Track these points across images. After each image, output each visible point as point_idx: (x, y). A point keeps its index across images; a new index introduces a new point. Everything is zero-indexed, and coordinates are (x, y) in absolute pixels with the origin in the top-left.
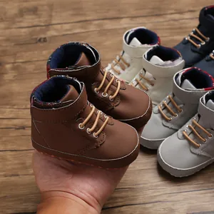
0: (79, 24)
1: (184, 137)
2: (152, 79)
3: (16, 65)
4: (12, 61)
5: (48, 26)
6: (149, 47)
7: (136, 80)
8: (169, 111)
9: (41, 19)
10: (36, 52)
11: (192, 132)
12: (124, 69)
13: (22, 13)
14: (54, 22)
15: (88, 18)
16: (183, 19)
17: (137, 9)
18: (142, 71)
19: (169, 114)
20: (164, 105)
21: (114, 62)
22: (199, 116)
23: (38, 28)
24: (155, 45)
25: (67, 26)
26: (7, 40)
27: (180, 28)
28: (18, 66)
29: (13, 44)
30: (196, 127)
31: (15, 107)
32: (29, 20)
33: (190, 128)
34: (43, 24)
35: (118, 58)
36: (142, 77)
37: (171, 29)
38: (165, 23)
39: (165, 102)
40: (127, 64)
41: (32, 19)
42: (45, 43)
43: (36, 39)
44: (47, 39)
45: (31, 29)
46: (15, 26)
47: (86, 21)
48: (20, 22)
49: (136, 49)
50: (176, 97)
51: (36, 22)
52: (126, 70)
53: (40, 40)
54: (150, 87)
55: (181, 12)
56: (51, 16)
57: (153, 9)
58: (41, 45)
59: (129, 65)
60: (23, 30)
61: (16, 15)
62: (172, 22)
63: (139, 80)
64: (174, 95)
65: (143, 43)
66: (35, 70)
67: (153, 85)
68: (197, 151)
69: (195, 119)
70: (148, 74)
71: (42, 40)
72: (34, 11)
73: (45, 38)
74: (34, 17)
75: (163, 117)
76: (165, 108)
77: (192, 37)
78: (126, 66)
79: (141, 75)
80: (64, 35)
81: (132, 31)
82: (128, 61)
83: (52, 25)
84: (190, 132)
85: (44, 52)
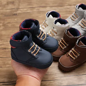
0: (30, 9)
2: (56, 31)
3: (4, 24)
4: (3, 22)
6: (56, 19)
7: (50, 32)
8: (74, 17)
9: (16, 6)
10: (12, 19)
11: (82, 23)
12: (46, 27)
13: (8, 3)
14: (20, 7)
15: (34, 6)
16: (71, 8)
17: (53, 4)
18: (53, 28)
19: (74, 18)
20: (72, 16)
21: (42, 24)
22: (84, 18)
23: (14, 10)
24: (58, 18)
25: (25, 9)
26: (2, 14)
28: (5, 24)
29: (4, 16)
30: (83, 21)
31: (3, 40)
32: (11, 6)
33: (81, 22)
34: (16, 8)
35: (44, 23)
36: (53, 30)
38: (64, 9)
39: (73, 15)
40: (47, 25)
41: (12, 6)
42: (16, 16)
43: (13, 14)
45: (11, 10)
46: (5, 9)
48: (7, 7)
49: (51, 19)
50: (77, 13)
51: (13, 7)
52: (47, 28)
53: (14, 14)
54: (55, 34)
55: (70, 5)
56: (19, 5)
57: (59, 3)
58: (15, 16)
59: (48, 26)
60: (8, 10)
61: (6, 5)
62: (66, 9)
63: (51, 31)
64: (76, 12)
65: (54, 17)
66: (11, 26)
67: (56, 34)
68: (84, 29)
70: (55, 29)
71: (15, 14)
72: (13, 3)
73: (16, 14)
74: (12, 5)
75: (72, 20)
76: (73, 17)
78: (47, 26)
79: (52, 30)
80: (24, 13)
81: (49, 12)
82: (47, 24)
83: (19, 8)
84: (81, 23)
85: (16, 19)
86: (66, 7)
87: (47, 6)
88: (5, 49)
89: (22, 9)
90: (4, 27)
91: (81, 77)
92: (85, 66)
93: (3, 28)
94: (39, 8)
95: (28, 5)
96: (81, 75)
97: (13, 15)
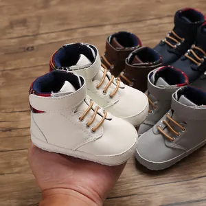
0: (63, 33)
1: (159, 132)
3: (5, 72)
4: (2, 69)
5: (36, 35)
9: (30, 30)
11: (167, 127)
13: (12, 25)
14: (42, 32)
15: (73, 27)
16: (163, 24)
22: (173, 111)
23: (27, 38)
25: (53, 35)
27: (159, 32)
28: (7, 74)
29: (3, 53)
30: (169, 121)
31: (3, 111)
32: (19, 31)
33: (164, 123)
34: (30, 34)
37: (151, 33)
38: (145, 28)
41: (22, 30)
43: (24, 48)
44: (35, 48)
45: (20, 39)
46: (5, 37)
47: (71, 29)
48: (10, 33)
51: (25, 33)
53: (28, 49)
56: (39, 27)
58: (29, 53)
60: (13, 41)
61: (6, 28)
66: (22, 76)
68: (171, 145)
69: (169, 114)
71: (30, 49)
73: (32, 47)
74: (23, 28)
77: (168, 39)
80: (50, 43)
83: (40, 34)
84: (164, 126)
85: (32, 60)
86: (149, 22)
87: (105, 23)
88: (10, 130)
89: (45, 36)
90: (4, 81)
91: (196, 183)
92: (204, 155)
93: (2, 81)
94: (84, 29)
95: (59, 25)
96: (195, 178)
97: (25, 51)
